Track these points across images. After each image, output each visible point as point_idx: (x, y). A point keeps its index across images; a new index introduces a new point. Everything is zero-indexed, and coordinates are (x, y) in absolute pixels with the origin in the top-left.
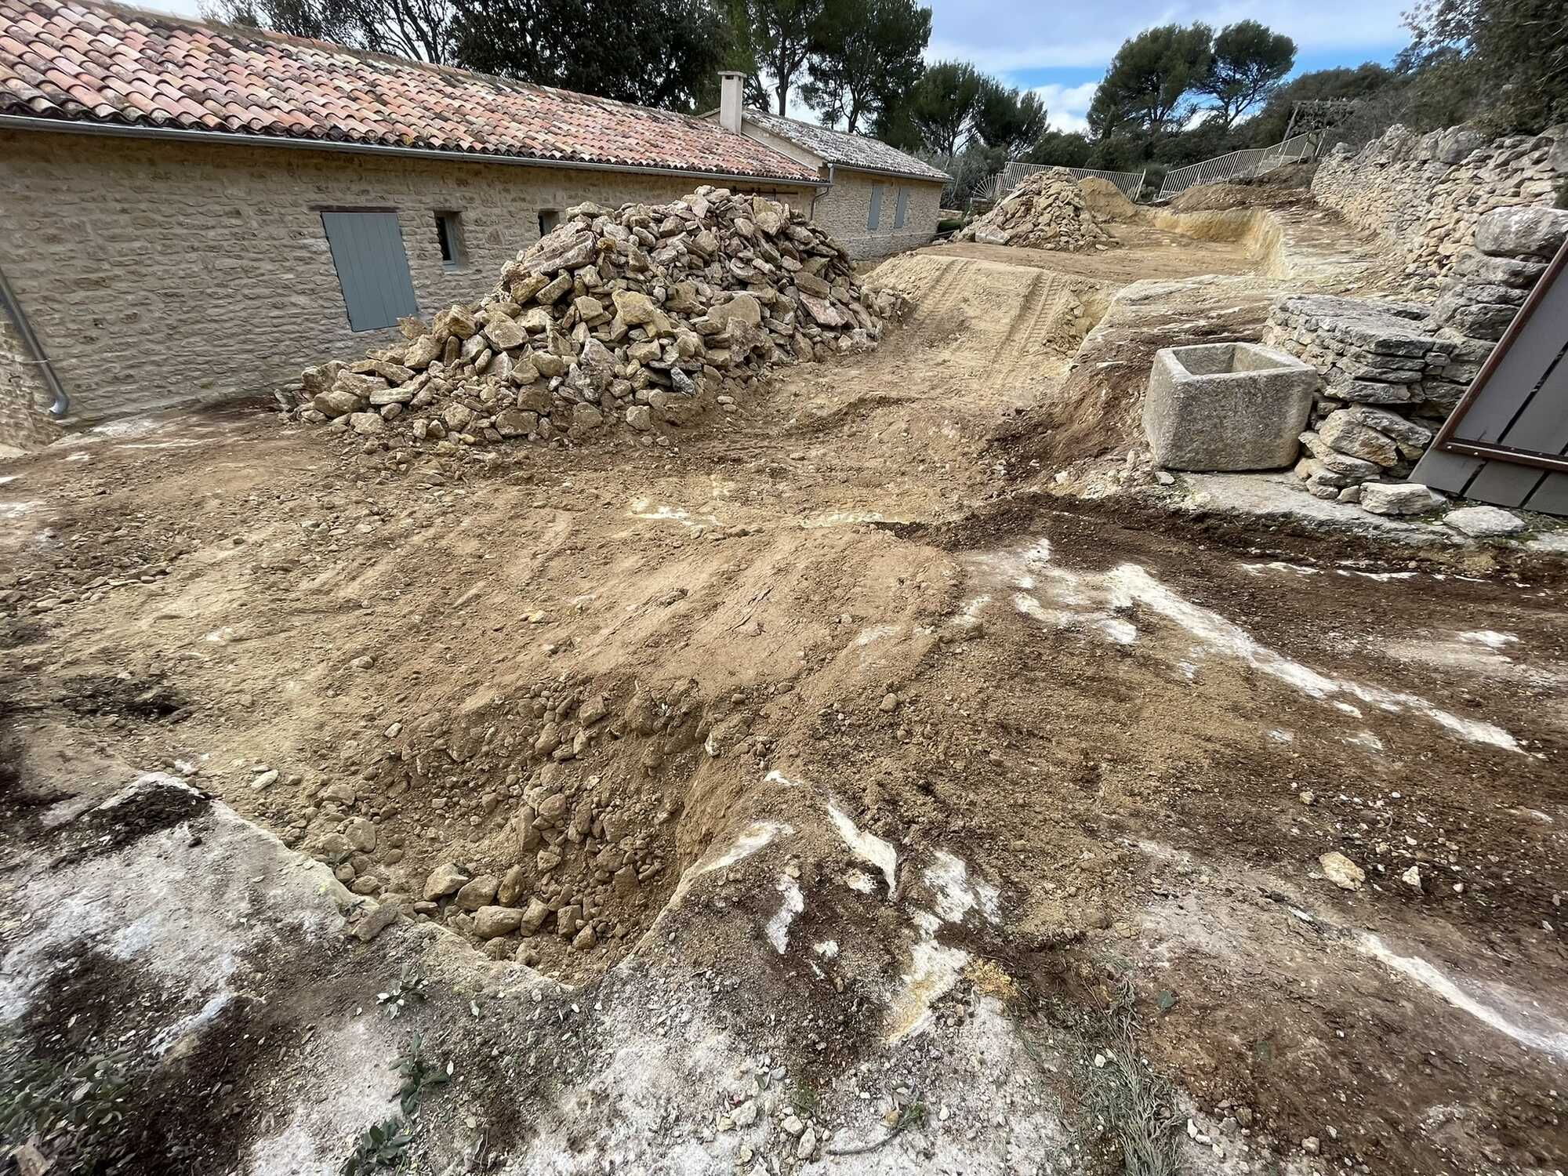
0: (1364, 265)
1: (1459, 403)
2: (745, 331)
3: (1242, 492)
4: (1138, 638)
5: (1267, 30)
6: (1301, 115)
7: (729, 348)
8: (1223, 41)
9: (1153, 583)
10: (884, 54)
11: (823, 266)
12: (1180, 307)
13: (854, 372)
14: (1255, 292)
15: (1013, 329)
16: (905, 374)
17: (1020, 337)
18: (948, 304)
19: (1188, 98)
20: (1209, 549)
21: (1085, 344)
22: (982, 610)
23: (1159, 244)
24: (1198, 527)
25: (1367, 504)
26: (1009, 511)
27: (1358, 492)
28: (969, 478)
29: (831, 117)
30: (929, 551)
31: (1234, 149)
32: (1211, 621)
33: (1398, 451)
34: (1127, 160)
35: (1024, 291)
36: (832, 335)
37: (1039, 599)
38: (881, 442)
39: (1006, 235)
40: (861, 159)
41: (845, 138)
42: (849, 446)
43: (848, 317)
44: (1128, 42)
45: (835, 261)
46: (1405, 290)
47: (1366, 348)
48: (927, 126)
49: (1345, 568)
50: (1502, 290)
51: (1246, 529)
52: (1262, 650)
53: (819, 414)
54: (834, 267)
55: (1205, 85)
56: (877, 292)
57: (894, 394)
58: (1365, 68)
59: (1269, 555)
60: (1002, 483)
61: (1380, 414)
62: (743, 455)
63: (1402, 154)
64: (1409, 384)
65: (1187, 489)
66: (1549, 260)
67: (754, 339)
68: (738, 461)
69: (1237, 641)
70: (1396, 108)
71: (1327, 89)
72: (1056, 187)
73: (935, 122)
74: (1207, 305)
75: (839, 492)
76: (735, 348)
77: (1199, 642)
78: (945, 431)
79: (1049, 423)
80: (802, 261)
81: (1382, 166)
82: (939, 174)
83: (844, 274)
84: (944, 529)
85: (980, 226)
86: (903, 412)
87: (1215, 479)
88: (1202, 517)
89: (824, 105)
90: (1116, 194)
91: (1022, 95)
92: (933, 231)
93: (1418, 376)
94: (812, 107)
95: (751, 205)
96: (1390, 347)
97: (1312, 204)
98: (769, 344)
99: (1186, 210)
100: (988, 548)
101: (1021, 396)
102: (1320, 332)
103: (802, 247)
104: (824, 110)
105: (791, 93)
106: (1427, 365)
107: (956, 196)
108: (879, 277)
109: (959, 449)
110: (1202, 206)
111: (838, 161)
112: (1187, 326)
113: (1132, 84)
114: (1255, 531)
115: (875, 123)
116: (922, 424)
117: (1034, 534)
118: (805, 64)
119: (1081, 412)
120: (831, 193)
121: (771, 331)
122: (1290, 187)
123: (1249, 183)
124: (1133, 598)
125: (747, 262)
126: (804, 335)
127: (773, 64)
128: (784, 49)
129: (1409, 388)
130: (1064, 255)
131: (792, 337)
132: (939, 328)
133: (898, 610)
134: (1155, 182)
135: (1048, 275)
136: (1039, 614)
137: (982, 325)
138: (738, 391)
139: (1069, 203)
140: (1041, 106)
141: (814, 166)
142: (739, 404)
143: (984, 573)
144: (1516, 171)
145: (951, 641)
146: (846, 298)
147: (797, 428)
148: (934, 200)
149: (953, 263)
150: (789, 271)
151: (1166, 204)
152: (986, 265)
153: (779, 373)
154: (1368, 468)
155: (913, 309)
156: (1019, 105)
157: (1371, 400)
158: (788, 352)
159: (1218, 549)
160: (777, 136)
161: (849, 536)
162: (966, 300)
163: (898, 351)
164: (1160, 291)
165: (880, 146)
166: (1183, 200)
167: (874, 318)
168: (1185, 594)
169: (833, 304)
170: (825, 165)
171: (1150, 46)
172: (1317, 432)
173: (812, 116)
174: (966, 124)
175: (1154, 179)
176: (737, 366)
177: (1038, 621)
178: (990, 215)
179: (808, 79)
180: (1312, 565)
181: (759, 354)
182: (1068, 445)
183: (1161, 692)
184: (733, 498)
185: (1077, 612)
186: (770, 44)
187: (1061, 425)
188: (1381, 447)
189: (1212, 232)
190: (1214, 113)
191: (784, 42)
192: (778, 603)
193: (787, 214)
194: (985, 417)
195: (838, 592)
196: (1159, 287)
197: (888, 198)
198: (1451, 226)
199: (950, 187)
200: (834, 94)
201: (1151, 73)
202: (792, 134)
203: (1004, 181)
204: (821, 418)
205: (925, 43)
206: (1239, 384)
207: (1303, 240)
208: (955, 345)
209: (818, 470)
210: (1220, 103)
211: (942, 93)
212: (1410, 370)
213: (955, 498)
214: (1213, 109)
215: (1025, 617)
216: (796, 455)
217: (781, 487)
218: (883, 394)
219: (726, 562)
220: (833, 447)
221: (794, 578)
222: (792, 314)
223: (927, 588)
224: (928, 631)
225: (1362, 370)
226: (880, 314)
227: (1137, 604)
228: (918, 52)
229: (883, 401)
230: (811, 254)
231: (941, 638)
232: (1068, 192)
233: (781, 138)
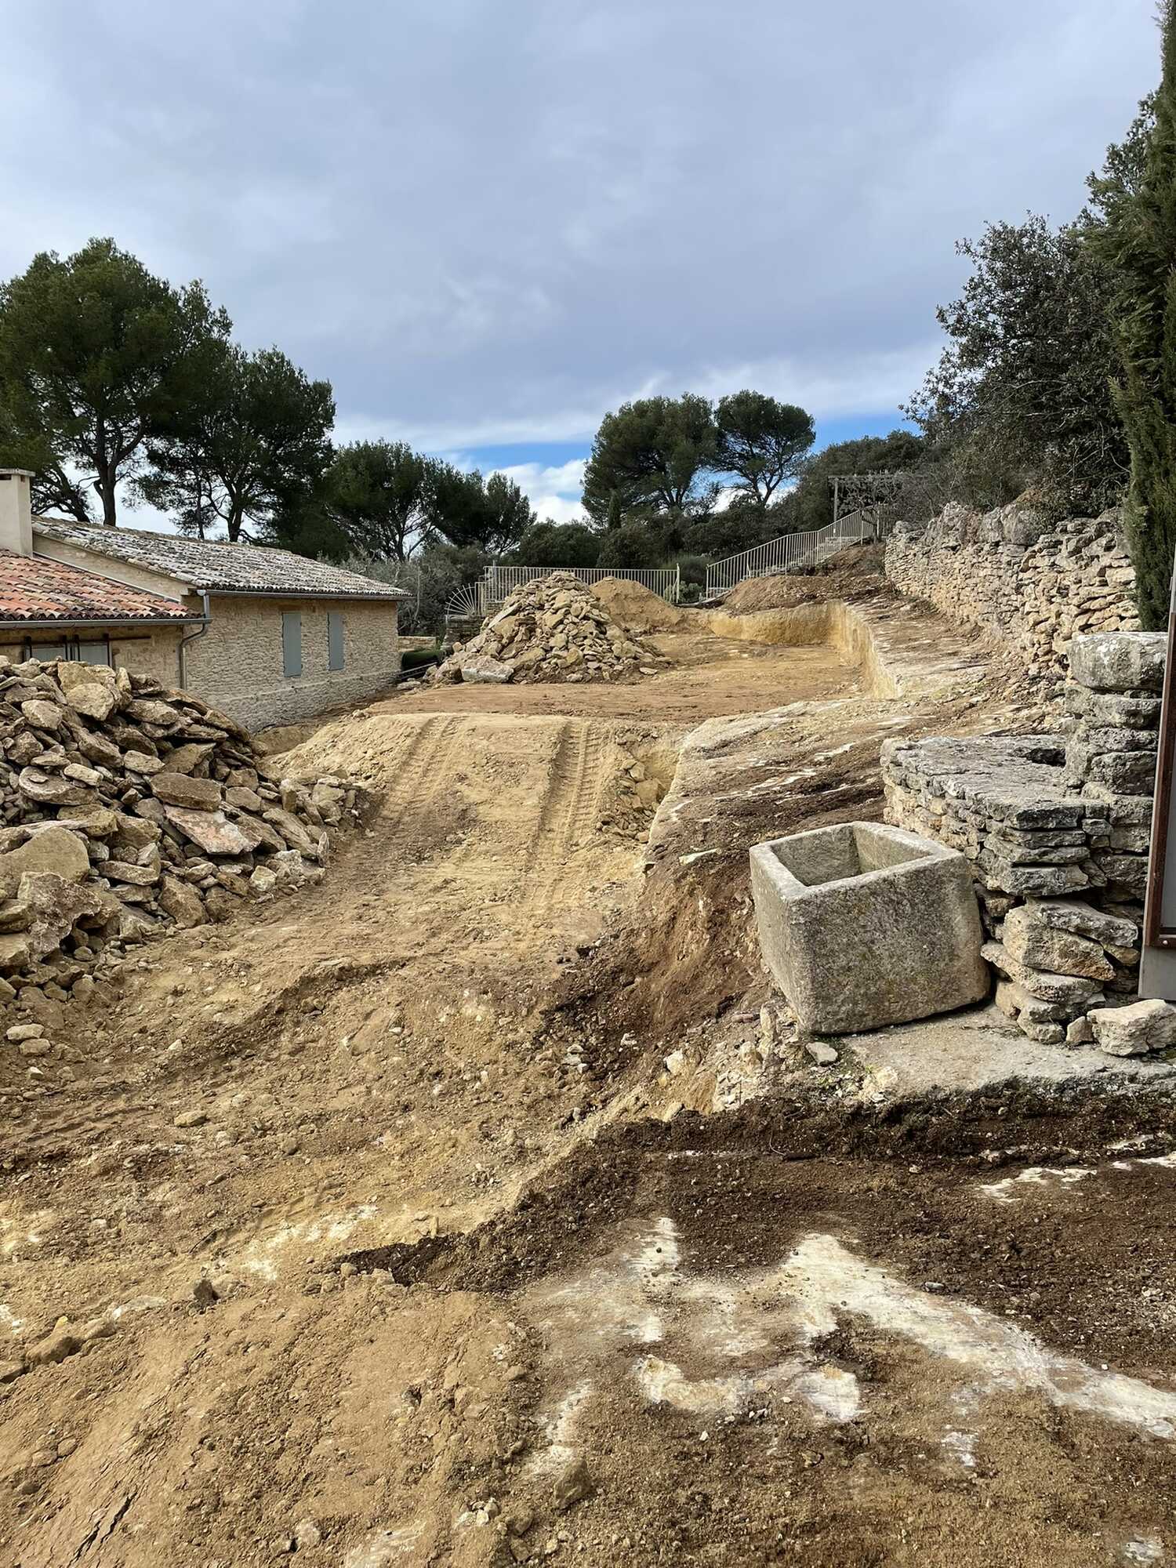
0: (980, 670)
1: (1147, 879)
2: (59, 892)
3: (940, 1055)
4: (865, 1400)
5: (772, 400)
6: (844, 492)
7: (26, 930)
8: (724, 412)
9: (857, 1266)
10: (269, 437)
11: (205, 756)
12: (773, 753)
13: (286, 929)
14: (862, 720)
15: (546, 813)
16: (381, 915)
17: (560, 822)
18: (435, 787)
19: (702, 480)
20: (926, 1169)
21: (655, 830)
22: (581, 1424)
23: (726, 658)
24: (897, 1131)
25: (1108, 1042)
26: (592, 1173)
27: (1087, 1026)
28: (526, 1090)
29: (197, 518)
30: (462, 1304)
31: (782, 532)
32: (970, 1323)
33: (1107, 955)
34: (651, 553)
35: (550, 753)
36: (237, 869)
37: (679, 1361)
38: (355, 1052)
39: (508, 667)
40: (255, 579)
41: (224, 549)
42: (294, 1074)
43: (264, 834)
44: (609, 416)
45: (227, 745)
46: (1038, 699)
47: (1007, 823)
48: (358, 523)
49: (1121, 1156)
50: (1127, 733)
51: (967, 1119)
52: (1061, 1363)
53: (227, 1021)
54: (226, 755)
55: (721, 461)
56: (310, 784)
57: (365, 959)
58: (894, 436)
59: (1013, 1158)
60: (583, 1088)
61: (1065, 909)
62: (68, 1141)
63: (969, 536)
64: (1080, 863)
65: (859, 1067)
66: (1159, 695)
67: (79, 903)
68: (59, 1157)
69: (1020, 1355)
70: (945, 482)
71: (862, 461)
72: (562, 599)
73: (367, 516)
74: (807, 746)
75: (281, 1178)
76: (40, 927)
77: (964, 1376)
78: (468, 1010)
79: (632, 967)
80: (162, 754)
81: (954, 548)
82: (387, 589)
83: (245, 764)
84: (484, 1240)
85: (464, 657)
86: (388, 988)
87: (895, 1039)
88: (896, 1114)
89: (182, 503)
90: (649, 597)
91: (487, 479)
92: (396, 669)
93: (1083, 852)
94: (162, 507)
95: (55, 675)
96: (1035, 820)
97: (893, 593)
98: (113, 905)
99: (746, 610)
100: (569, 1267)
101: (580, 924)
102: (948, 800)
103: (160, 733)
104: (183, 510)
105: (121, 490)
106: (1089, 836)
107: (422, 616)
108: (312, 755)
109: (498, 1039)
110: (764, 604)
111: (215, 585)
112: (791, 779)
113: (629, 463)
114: (979, 1119)
115: (271, 524)
116: (424, 1005)
117: (645, 1212)
118: (141, 451)
119: (677, 939)
120: (210, 634)
121: (115, 882)
122: (862, 573)
123: (812, 571)
124: (835, 1310)
125: (55, 771)
126: (183, 879)
127: (84, 450)
128: (101, 431)
129: (1082, 868)
130: (597, 688)
131: (158, 885)
132: (427, 824)
133: (417, 1474)
134: (695, 579)
135: (580, 724)
136: (689, 1398)
137: (496, 814)
138: (52, 1008)
139: (586, 618)
140: (517, 491)
141: (177, 593)
142: (56, 1035)
143: (571, 1329)
144: (1092, 558)
145: (534, 1525)
146: (255, 801)
147: (186, 1058)
148: (388, 624)
149: (430, 722)
150: (140, 775)
151: (718, 603)
152: (482, 720)
153: (137, 957)
154: (1083, 987)
155: (379, 802)
156: (486, 492)
157: (1045, 892)
158: (153, 914)
159: (939, 1166)
160: (101, 554)
161: (299, 1306)
162: (462, 778)
163: (366, 877)
164: (741, 732)
165: (284, 557)
166: (738, 597)
167: (313, 829)
168: (915, 1275)
169: (232, 817)
170: (193, 594)
171: (638, 420)
172: (1000, 942)
173: (164, 521)
174: (415, 518)
175: (693, 573)
176: (48, 959)
177: (686, 1415)
178: (477, 641)
179: (148, 470)
180: (1075, 1163)
181: (94, 928)
182: (672, 998)
183: (932, 1519)
184: (51, 1249)
185: (751, 1373)
186: (77, 426)
187: (653, 965)
188: (1086, 954)
189: (788, 634)
190: (742, 492)
191: (100, 423)
192: (150, 1534)
193: (125, 682)
194: (530, 972)
195: (285, 1465)
196: (738, 728)
197: (312, 630)
198: (1053, 620)
199: (409, 606)
200: (196, 488)
201: (649, 449)
202: (128, 551)
203: (488, 589)
204: (232, 1029)
205: (329, 421)
206: (873, 890)
207: (897, 641)
208: (459, 851)
209: (236, 1139)
210: (744, 481)
211: (370, 480)
212: (1072, 845)
213: (508, 1138)
214: (738, 487)
215: (663, 1412)
216: (186, 1117)
217: (159, 1195)
218: (345, 962)
219: (24, 1445)
220: (262, 1082)
221: (181, 1454)
222: (152, 846)
223: (467, 1402)
224: (482, 1517)
225: (1018, 854)
226: (322, 819)
227: (844, 1323)
228: (321, 434)
229: (347, 976)
230: (180, 740)
231: (510, 1526)
232: (581, 604)
233: (109, 558)
